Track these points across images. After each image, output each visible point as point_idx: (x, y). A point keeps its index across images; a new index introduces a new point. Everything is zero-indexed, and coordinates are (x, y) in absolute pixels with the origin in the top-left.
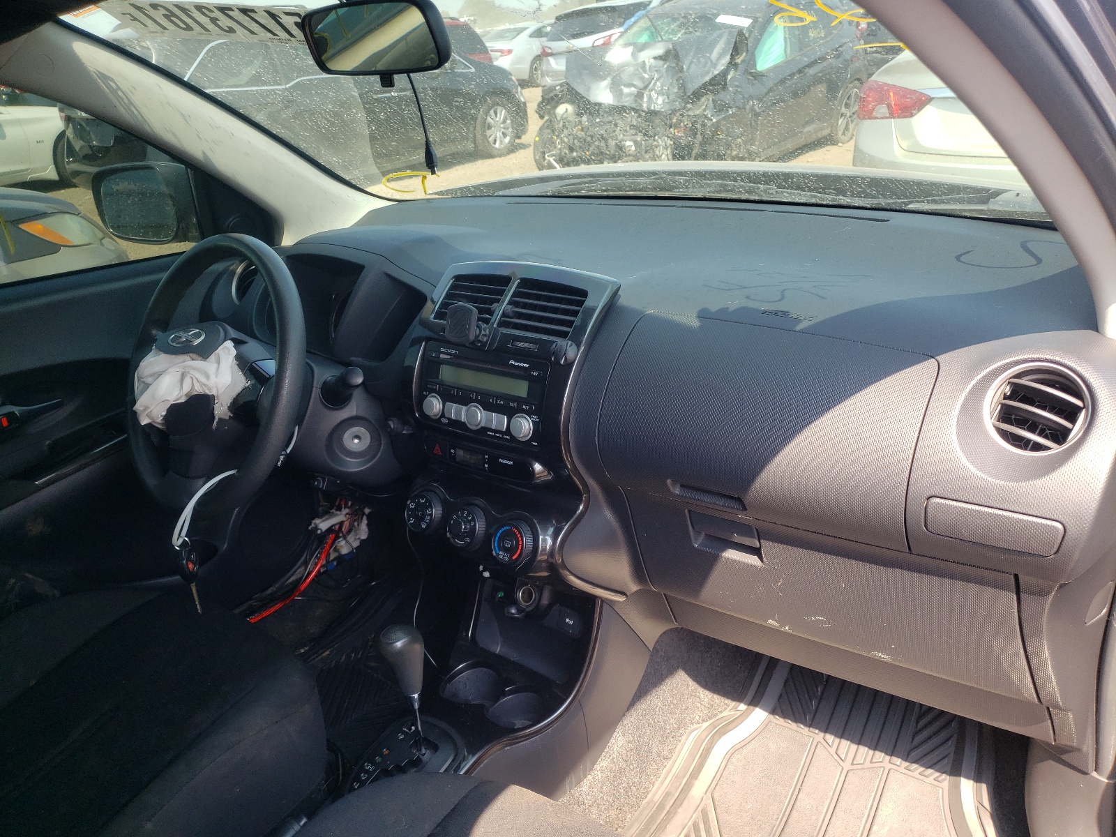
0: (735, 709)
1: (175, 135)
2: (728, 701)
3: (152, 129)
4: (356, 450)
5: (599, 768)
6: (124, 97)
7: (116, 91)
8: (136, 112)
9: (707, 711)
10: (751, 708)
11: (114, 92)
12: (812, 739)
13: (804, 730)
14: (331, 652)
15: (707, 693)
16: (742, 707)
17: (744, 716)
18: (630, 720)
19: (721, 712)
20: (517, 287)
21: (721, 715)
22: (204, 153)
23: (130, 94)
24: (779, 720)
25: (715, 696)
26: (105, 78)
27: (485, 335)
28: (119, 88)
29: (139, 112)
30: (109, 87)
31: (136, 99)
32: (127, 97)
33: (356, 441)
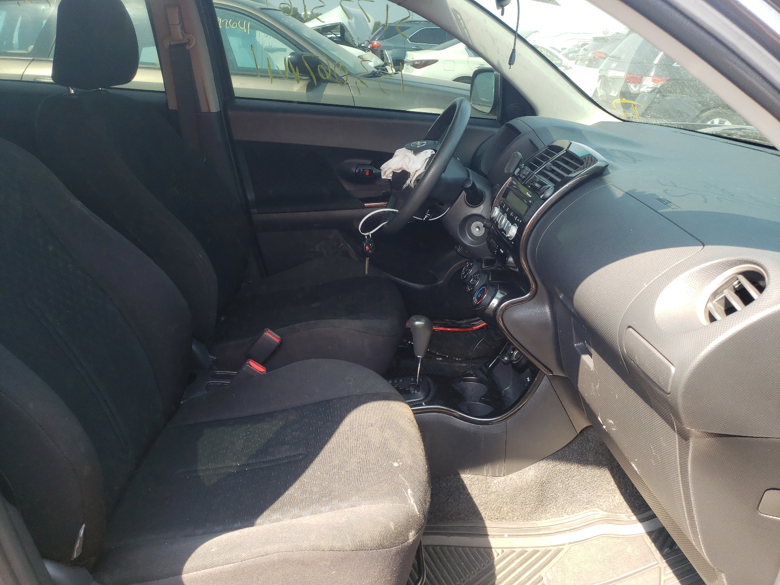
0: (629, 517)
1: (484, 48)
2: (629, 510)
3: (472, 42)
4: (474, 234)
5: (510, 477)
6: (463, 24)
7: (459, 20)
8: (466, 32)
9: (612, 507)
10: (638, 521)
11: (458, 20)
12: (657, 562)
13: (657, 554)
14: (467, 366)
15: (622, 498)
16: (634, 518)
17: (631, 522)
18: (543, 464)
19: (620, 513)
20: (563, 155)
21: (618, 514)
22: (498, 62)
23: (466, 22)
24: (648, 540)
25: (625, 503)
26: (456, 12)
27: (524, 175)
28: (461, 18)
29: (468, 32)
30: (457, 17)
31: (468, 26)
32: (464, 24)
33: (477, 229)
